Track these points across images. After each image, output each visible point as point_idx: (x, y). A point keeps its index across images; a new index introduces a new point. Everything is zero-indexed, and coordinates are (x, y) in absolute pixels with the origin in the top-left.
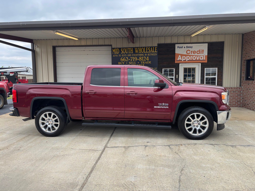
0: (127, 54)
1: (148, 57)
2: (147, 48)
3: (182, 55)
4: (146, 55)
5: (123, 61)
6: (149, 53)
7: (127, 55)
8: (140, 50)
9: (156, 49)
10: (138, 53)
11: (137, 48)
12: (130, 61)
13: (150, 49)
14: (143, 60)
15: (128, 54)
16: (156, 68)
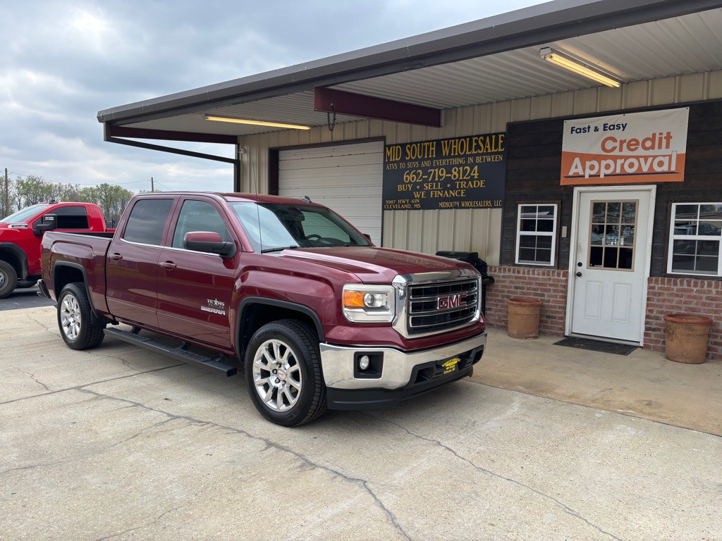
0: (420, 161)
1: (476, 167)
2: (474, 139)
3: (584, 158)
4: (471, 160)
5: (410, 183)
6: (479, 155)
7: (420, 164)
8: (456, 146)
9: (500, 142)
10: (450, 156)
11: (448, 139)
12: (426, 181)
13: (484, 142)
14: (461, 178)
15: (423, 159)
16: (498, 203)
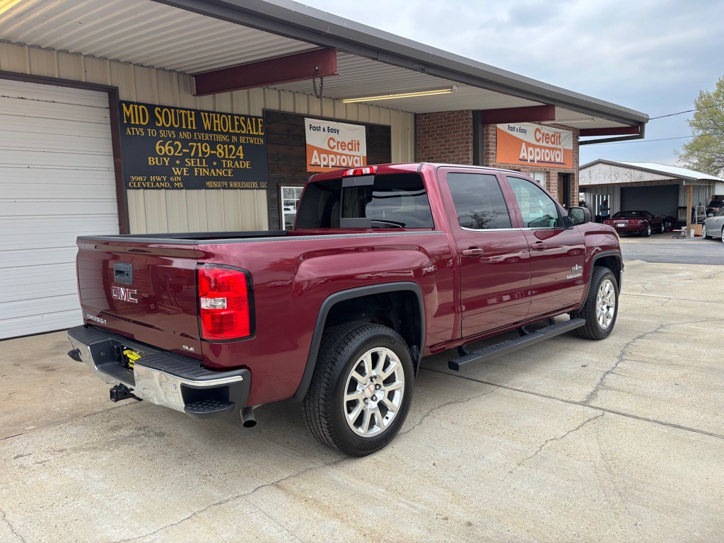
0: (178, 131)
1: (241, 147)
2: (235, 117)
3: (321, 151)
4: (234, 139)
5: (165, 155)
6: (243, 135)
7: (177, 134)
8: (218, 122)
9: (260, 126)
10: (212, 131)
11: (209, 112)
12: (187, 155)
13: (245, 123)
14: (227, 157)
15: (180, 129)
16: (264, 185)
